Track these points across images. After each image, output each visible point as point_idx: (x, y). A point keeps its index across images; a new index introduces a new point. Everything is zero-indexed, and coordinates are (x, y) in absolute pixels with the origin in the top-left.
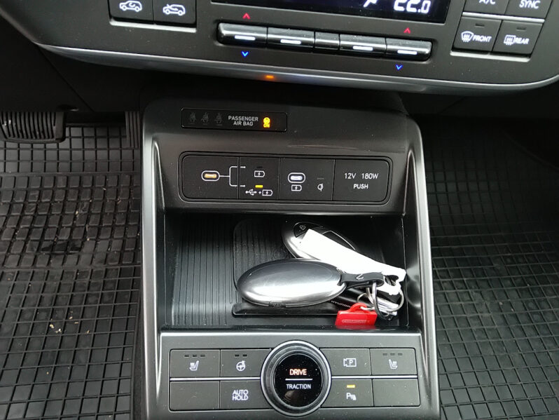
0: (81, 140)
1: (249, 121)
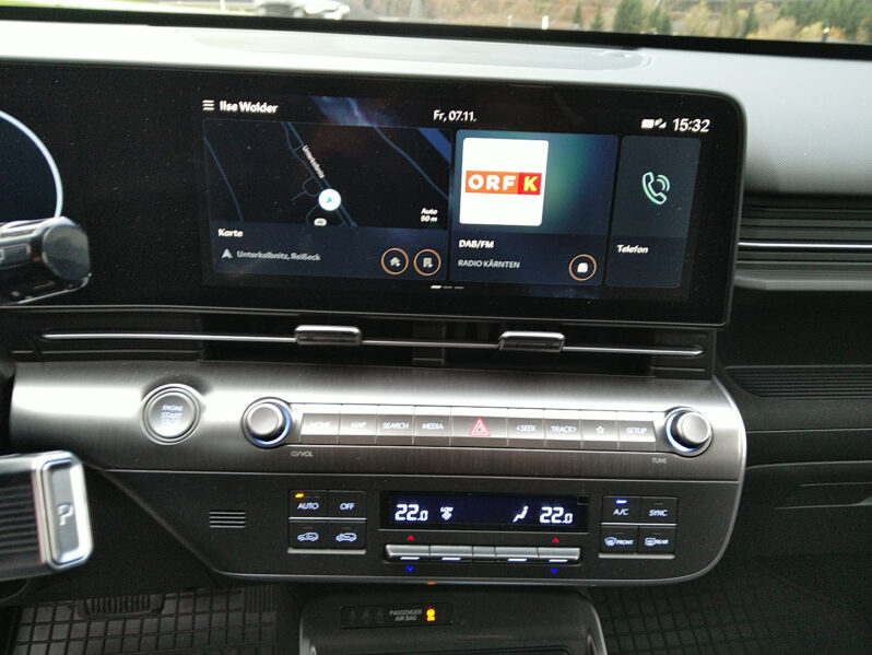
0: (175, 601)
1: (413, 615)
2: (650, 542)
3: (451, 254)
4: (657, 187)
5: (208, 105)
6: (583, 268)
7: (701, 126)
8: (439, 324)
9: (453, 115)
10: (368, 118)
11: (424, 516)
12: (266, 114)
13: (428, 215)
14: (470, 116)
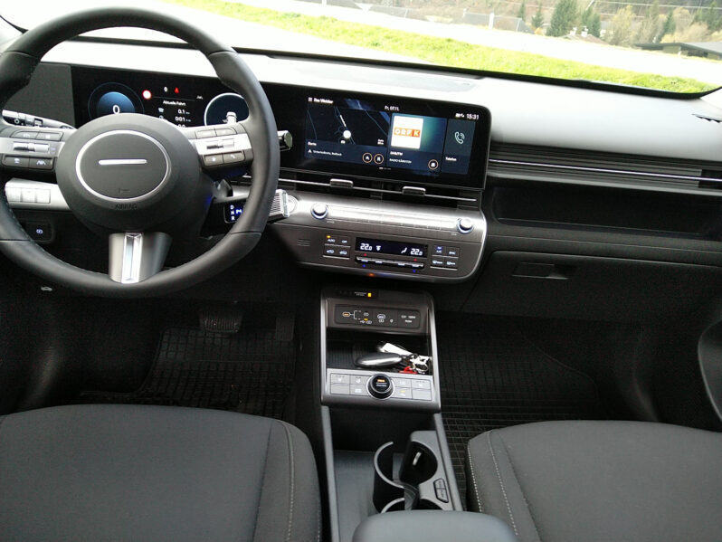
1: (362, 294)
2: (449, 263)
3: (387, 156)
4: (460, 137)
5: (310, 99)
6: (433, 165)
7: (476, 117)
8: (382, 183)
9: (392, 108)
10: (363, 107)
11: (371, 248)
12: (327, 104)
13: (380, 142)
14: (397, 109)
